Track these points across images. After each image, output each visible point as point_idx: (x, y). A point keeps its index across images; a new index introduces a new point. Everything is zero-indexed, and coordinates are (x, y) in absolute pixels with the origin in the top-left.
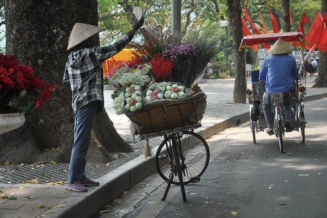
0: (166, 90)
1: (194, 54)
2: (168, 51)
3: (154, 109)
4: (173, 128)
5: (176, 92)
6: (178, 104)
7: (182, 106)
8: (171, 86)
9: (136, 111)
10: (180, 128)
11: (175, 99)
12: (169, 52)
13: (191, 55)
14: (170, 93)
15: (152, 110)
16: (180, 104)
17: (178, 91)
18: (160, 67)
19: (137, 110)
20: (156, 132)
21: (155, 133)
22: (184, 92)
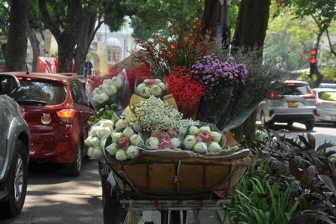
0: (188, 133)
1: (243, 81)
2: (201, 66)
3: (158, 163)
4: (182, 200)
5: (205, 140)
6: (204, 165)
7: (210, 168)
8: (199, 127)
9: (124, 161)
10: (193, 201)
11: (201, 154)
12: (203, 69)
13: (238, 81)
14: (194, 141)
15: (155, 165)
16: (207, 164)
17: (208, 140)
18: (181, 90)
19: (128, 160)
20: (151, 200)
21: (149, 202)
22: (220, 143)
